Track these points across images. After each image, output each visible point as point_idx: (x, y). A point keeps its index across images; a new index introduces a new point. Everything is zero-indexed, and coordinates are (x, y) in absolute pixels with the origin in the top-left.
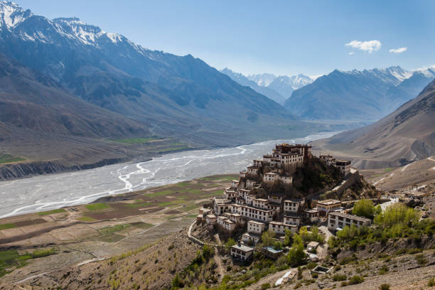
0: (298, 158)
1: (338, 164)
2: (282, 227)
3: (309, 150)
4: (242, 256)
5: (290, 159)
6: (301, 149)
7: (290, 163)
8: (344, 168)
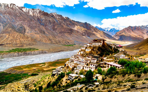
0: (99, 44)
1: (117, 47)
2: (89, 68)
3: (105, 41)
4: (72, 78)
5: (96, 44)
6: (101, 41)
7: (96, 45)
8: (119, 49)
